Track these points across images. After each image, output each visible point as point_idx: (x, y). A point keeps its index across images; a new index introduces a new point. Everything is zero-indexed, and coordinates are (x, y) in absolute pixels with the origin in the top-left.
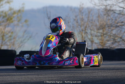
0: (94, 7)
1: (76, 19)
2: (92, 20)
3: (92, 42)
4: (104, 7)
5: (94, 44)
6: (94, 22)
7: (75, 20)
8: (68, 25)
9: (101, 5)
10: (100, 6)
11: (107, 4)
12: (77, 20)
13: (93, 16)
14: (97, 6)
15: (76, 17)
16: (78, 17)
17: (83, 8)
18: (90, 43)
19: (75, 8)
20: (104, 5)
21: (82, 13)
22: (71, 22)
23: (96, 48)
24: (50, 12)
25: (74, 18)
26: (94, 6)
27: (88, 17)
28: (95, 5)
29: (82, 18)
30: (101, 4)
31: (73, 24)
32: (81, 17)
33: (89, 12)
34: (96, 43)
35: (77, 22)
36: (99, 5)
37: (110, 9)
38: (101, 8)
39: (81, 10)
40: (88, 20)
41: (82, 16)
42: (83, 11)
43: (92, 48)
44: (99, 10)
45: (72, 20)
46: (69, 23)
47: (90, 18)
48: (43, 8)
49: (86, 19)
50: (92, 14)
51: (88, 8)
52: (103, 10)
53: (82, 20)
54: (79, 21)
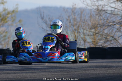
0: (86, 7)
1: (69, 19)
2: (84, 20)
3: (85, 41)
4: (96, 7)
5: (86, 43)
6: (87, 21)
7: (68, 20)
9: (93, 6)
10: (93, 7)
11: (99, 5)
12: (70, 20)
13: (85, 16)
14: (89, 6)
15: (69, 17)
16: (71, 17)
17: (75, 8)
18: (82, 42)
19: (68, 8)
20: (96, 6)
21: (75, 13)
23: (89, 47)
24: (43, 13)
25: (67, 18)
26: (86, 6)
27: (81, 17)
28: (87, 5)
29: (75, 18)
30: (93, 5)
31: (66, 24)
32: (74, 17)
33: (82, 13)
34: (88, 42)
35: (70, 22)
36: (91, 5)
37: (101, 9)
38: (93, 8)
39: (73, 11)
40: (81, 20)
41: (75, 16)
42: (75, 11)
43: (85, 47)
44: (91, 10)
45: (65, 20)
47: (83, 18)
48: (37, 8)
49: (79, 19)
50: (84, 14)
51: (80, 9)
52: (95, 10)
53: (75, 19)
54: (72, 21)
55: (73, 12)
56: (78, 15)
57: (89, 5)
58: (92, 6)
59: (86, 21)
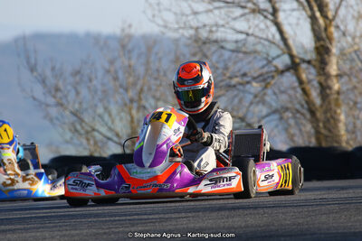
0: (163, 33)
1: (112, 69)
2: (158, 71)
4: (192, 32)
6: (165, 75)
7: (108, 71)
8: (89, 88)
9: (183, 28)
10: (181, 31)
11: (200, 25)
12: (116, 72)
13: (160, 59)
14: (170, 29)
15: (112, 62)
16: (118, 64)
17: (130, 37)
19: (109, 38)
20: (191, 28)
21: (129, 52)
22: (96, 78)
24: (35, 51)
25: (107, 66)
26: (162, 29)
27: (148, 63)
28: (165, 27)
29: (130, 66)
30: (182, 25)
31: (103, 84)
32: (126, 63)
33: (149, 49)
35: (116, 79)
36: (176, 26)
37: (207, 38)
38: (183, 35)
39: (124, 44)
40: (147, 70)
41: (130, 59)
42: (130, 46)
44: (176, 41)
45: (100, 74)
46: (90, 80)
47: (154, 66)
49: (141, 70)
50: (156, 54)
51: (144, 37)
52: (189, 42)
53: (130, 69)
54: (121, 75)
55: (123, 47)
56: (139, 56)
57: (169, 25)
58: (180, 28)
59: (162, 73)
